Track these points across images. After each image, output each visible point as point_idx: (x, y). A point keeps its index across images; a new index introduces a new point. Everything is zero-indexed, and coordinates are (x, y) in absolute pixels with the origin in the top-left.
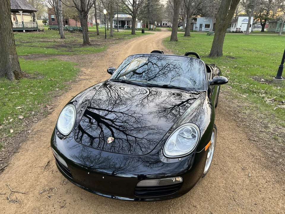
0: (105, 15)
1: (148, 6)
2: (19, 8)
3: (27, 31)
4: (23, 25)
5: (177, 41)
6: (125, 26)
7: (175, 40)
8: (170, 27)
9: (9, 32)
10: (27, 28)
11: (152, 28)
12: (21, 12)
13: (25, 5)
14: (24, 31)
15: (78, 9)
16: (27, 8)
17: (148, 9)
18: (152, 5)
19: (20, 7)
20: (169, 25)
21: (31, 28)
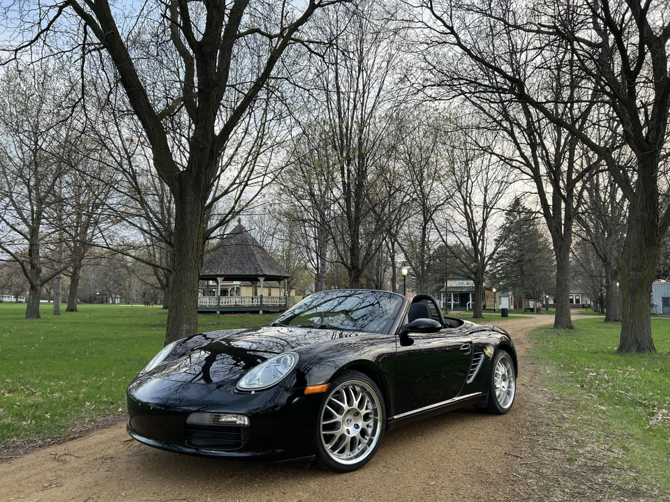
0: (404, 276)
1: (519, 261)
2: (260, 273)
3: (265, 312)
4: (261, 302)
5: (571, 328)
6: (469, 304)
7: (567, 327)
8: (586, 308)
9: (190, 289)
10: (267, 306)
11: (532, 307)
12: (262, 279)
13: (271, 267)
14: (261, 312)
15: (346, 265)
16: (273, 273)
17: (521, 268)
18: (530, 261)
19: (261, 270)
20: (584, 303)
21: (275, 307)
